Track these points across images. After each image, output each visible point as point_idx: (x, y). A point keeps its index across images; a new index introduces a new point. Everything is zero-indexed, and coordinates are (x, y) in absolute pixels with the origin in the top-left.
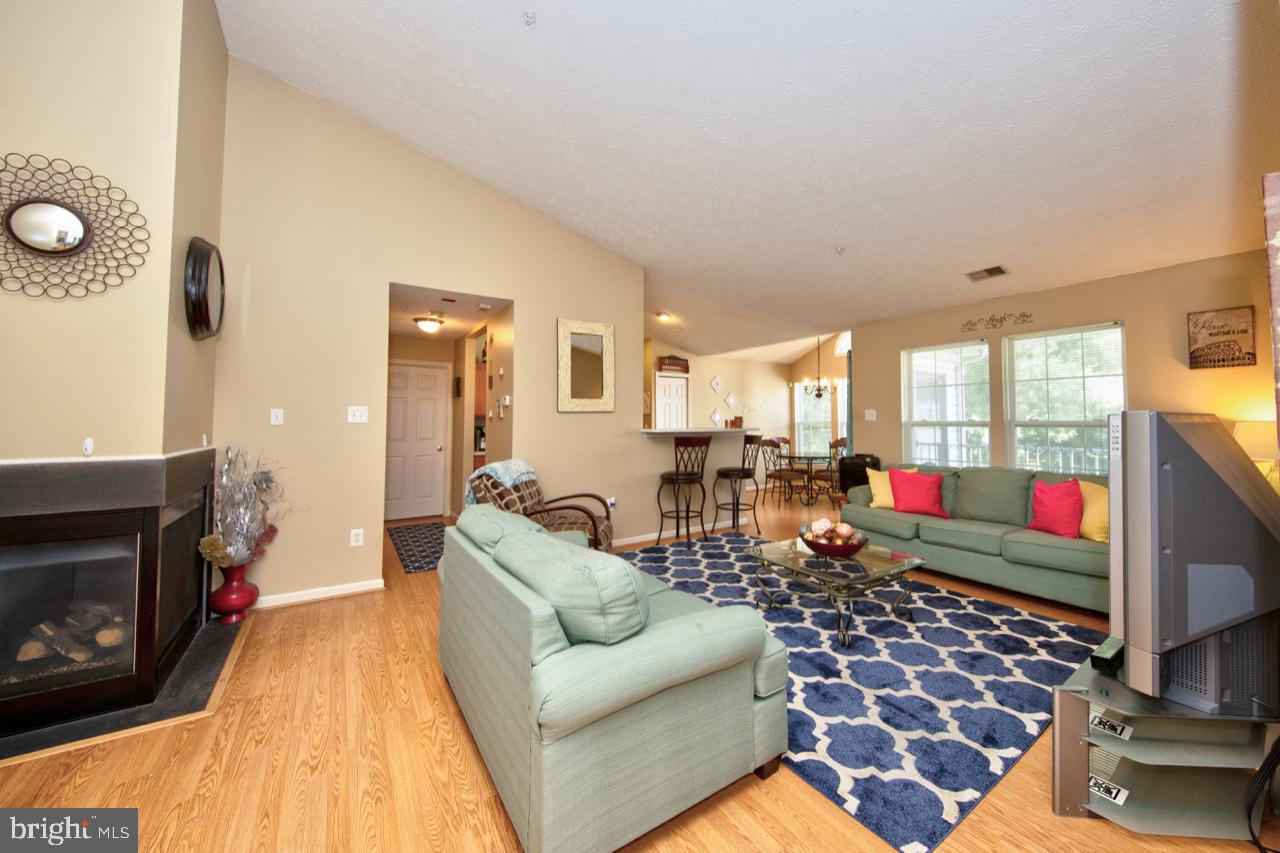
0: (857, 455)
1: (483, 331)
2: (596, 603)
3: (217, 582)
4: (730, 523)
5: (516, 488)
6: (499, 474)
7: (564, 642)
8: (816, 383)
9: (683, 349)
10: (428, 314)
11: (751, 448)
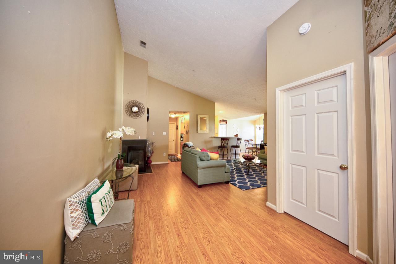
0: (264, 143)
1: (183, 116)
2: (204, 156)
4: (234, 158)
5: (190, 147)
6: (188, 144)
7: (200, 160)
9: (226, 118)
10: (173, 114)
11: (239, 141)
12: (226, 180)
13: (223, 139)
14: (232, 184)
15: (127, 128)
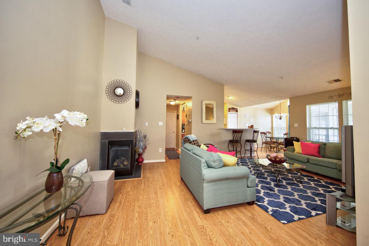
0: (291, 137)
1: (184, 103)
2: (213, 160)
3: (137, 156)
4: (249, 155)
5: (193, 141)
6: (190, 138)
7: (207, 167)
8: (279, 115)
9: (236, 105)
10: (173, 100)
11: (256, 134)
12: (249, 200)
13: (235, 131)
14: (259, 206)
15: (72, 113)
